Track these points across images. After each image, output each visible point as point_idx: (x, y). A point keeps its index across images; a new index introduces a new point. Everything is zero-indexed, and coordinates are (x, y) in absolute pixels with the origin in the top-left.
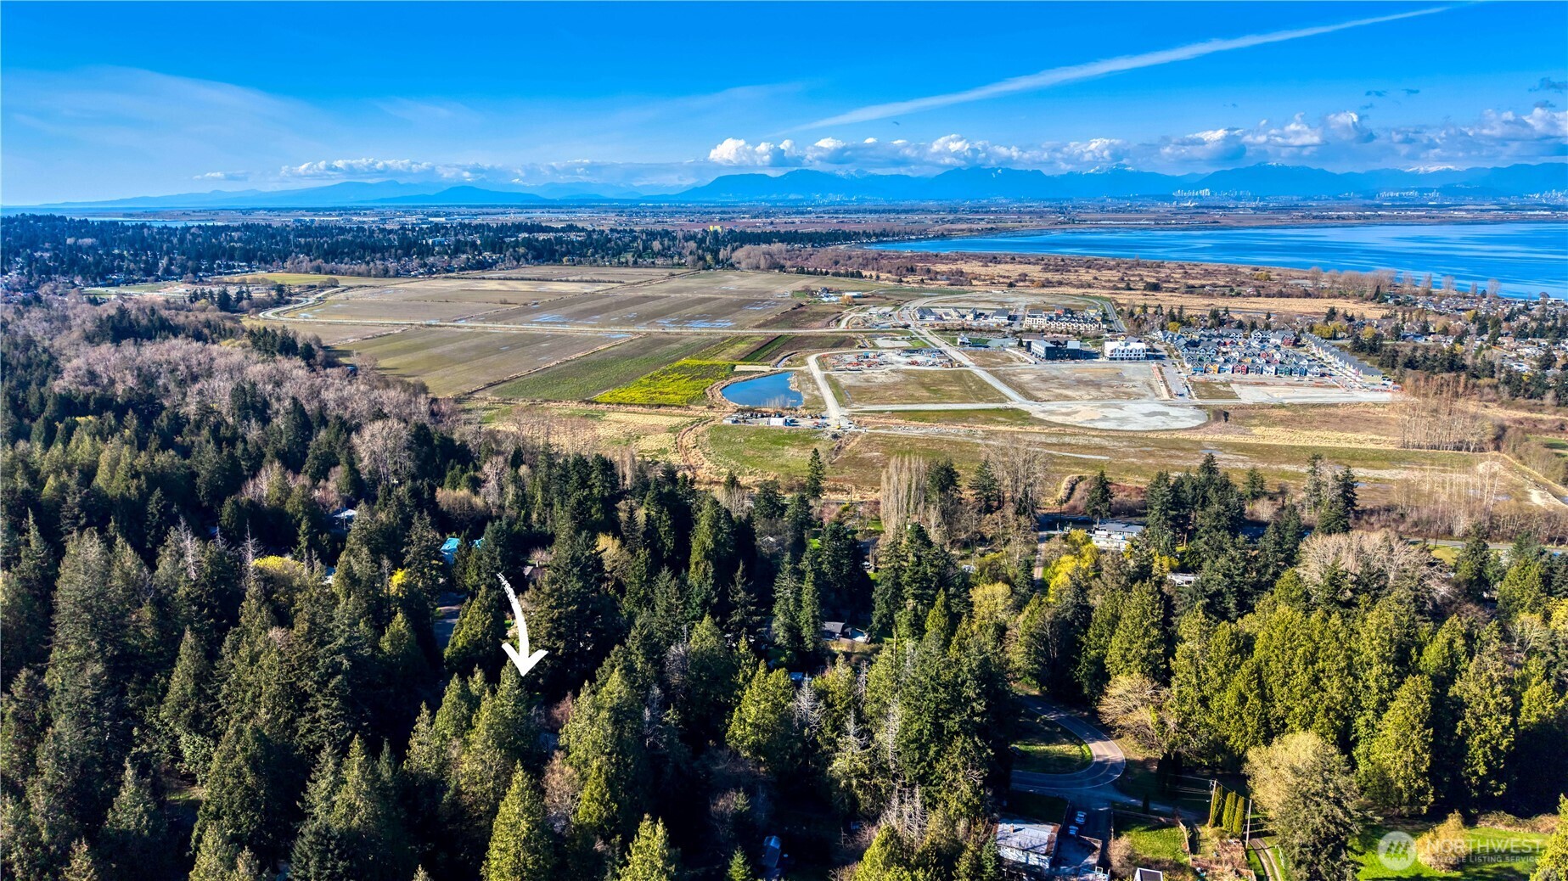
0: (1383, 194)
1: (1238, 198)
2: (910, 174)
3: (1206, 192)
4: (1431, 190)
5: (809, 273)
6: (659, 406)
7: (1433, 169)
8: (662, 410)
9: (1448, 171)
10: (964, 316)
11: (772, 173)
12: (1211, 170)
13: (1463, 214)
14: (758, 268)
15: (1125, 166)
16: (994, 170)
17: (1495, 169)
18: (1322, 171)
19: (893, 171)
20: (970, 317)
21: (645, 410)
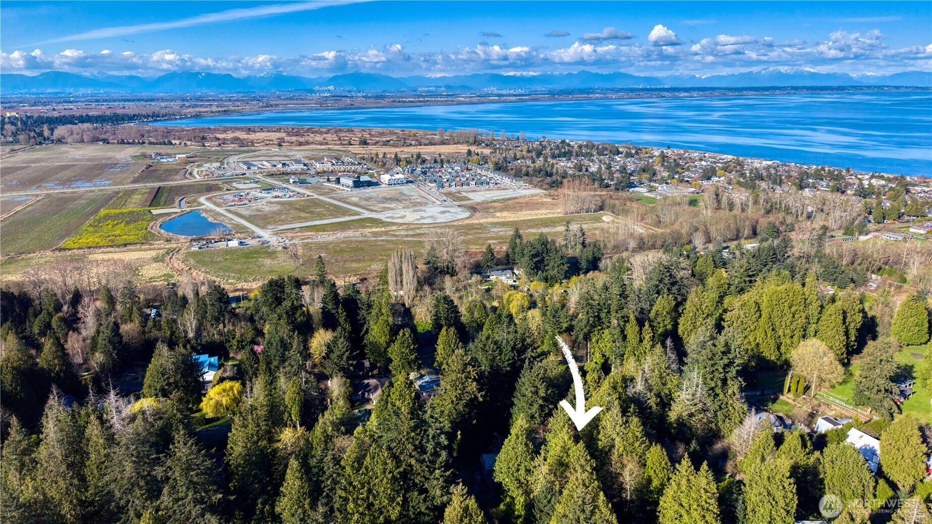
0: (420, 89)
1: (350, 91)
2: (139, 75)
3: (331, 88)
4: (441, 87)
5: (128, 143)
6: (125, 245)
7: (439, 75)
8: (129, 247)
9: (445, 76)
10: (275, 166)
11: (28, 73)
12: (331, 75)
13: (463, 99)
14: (82, 141)
15: (281, 72)
16: (199, 73)
17: (465, 76)
18: (387, 77)
19: (127, 73)
20: (280, 166)
21: (117, 249)
